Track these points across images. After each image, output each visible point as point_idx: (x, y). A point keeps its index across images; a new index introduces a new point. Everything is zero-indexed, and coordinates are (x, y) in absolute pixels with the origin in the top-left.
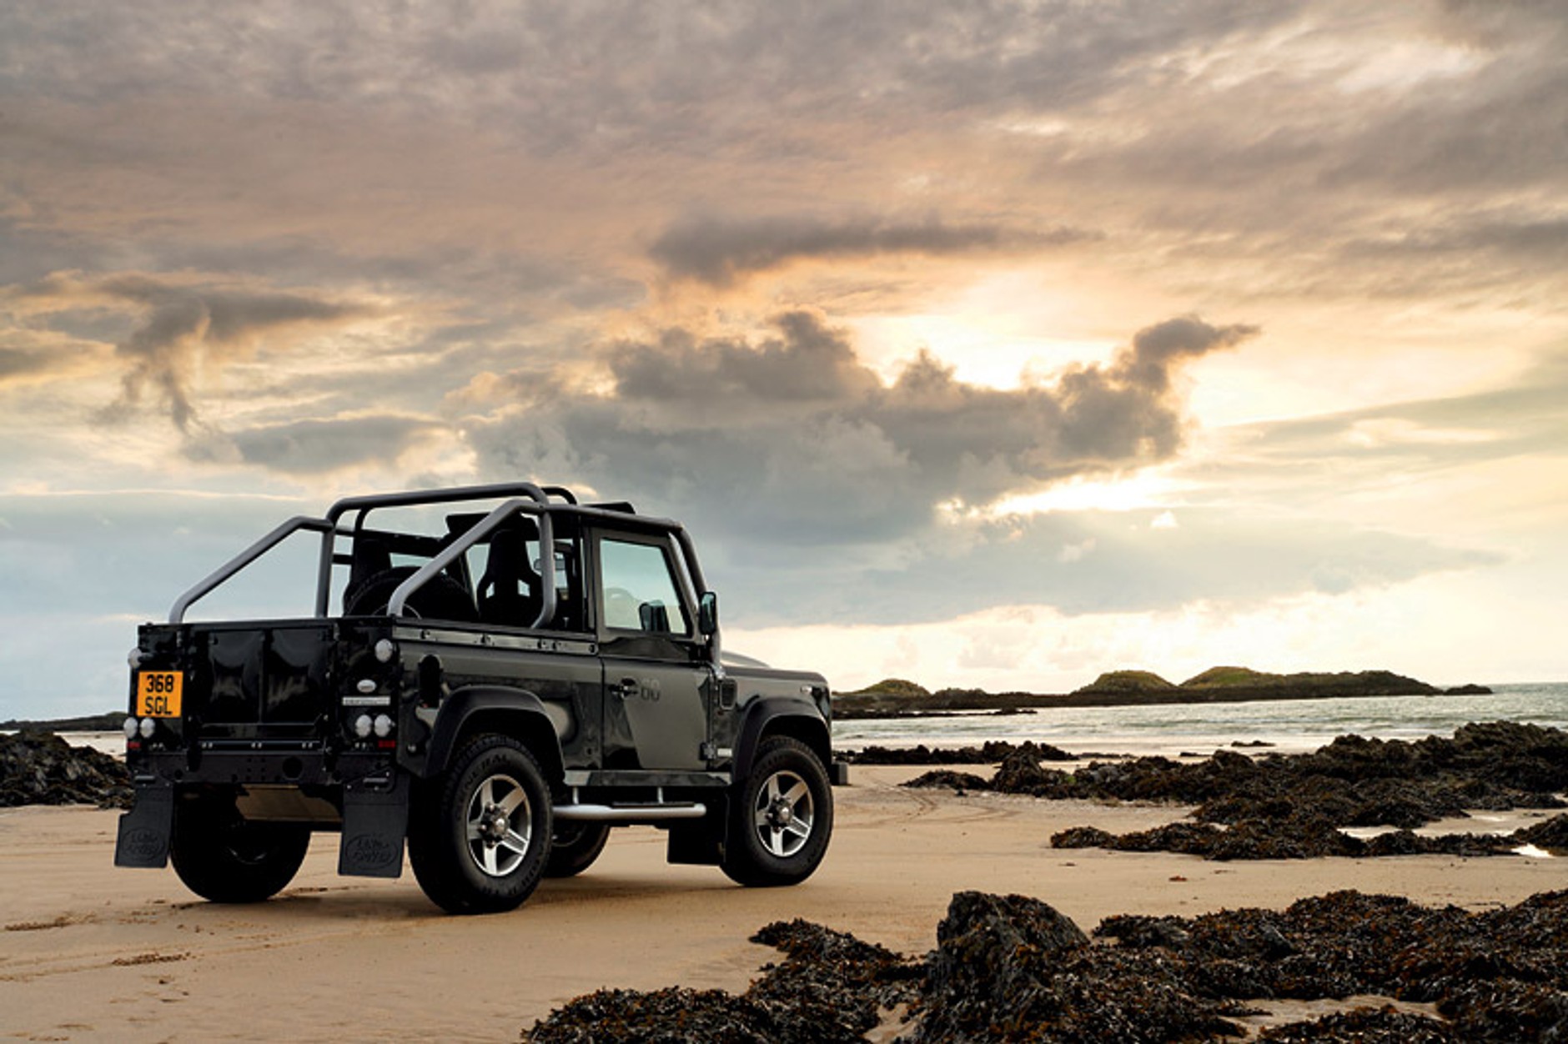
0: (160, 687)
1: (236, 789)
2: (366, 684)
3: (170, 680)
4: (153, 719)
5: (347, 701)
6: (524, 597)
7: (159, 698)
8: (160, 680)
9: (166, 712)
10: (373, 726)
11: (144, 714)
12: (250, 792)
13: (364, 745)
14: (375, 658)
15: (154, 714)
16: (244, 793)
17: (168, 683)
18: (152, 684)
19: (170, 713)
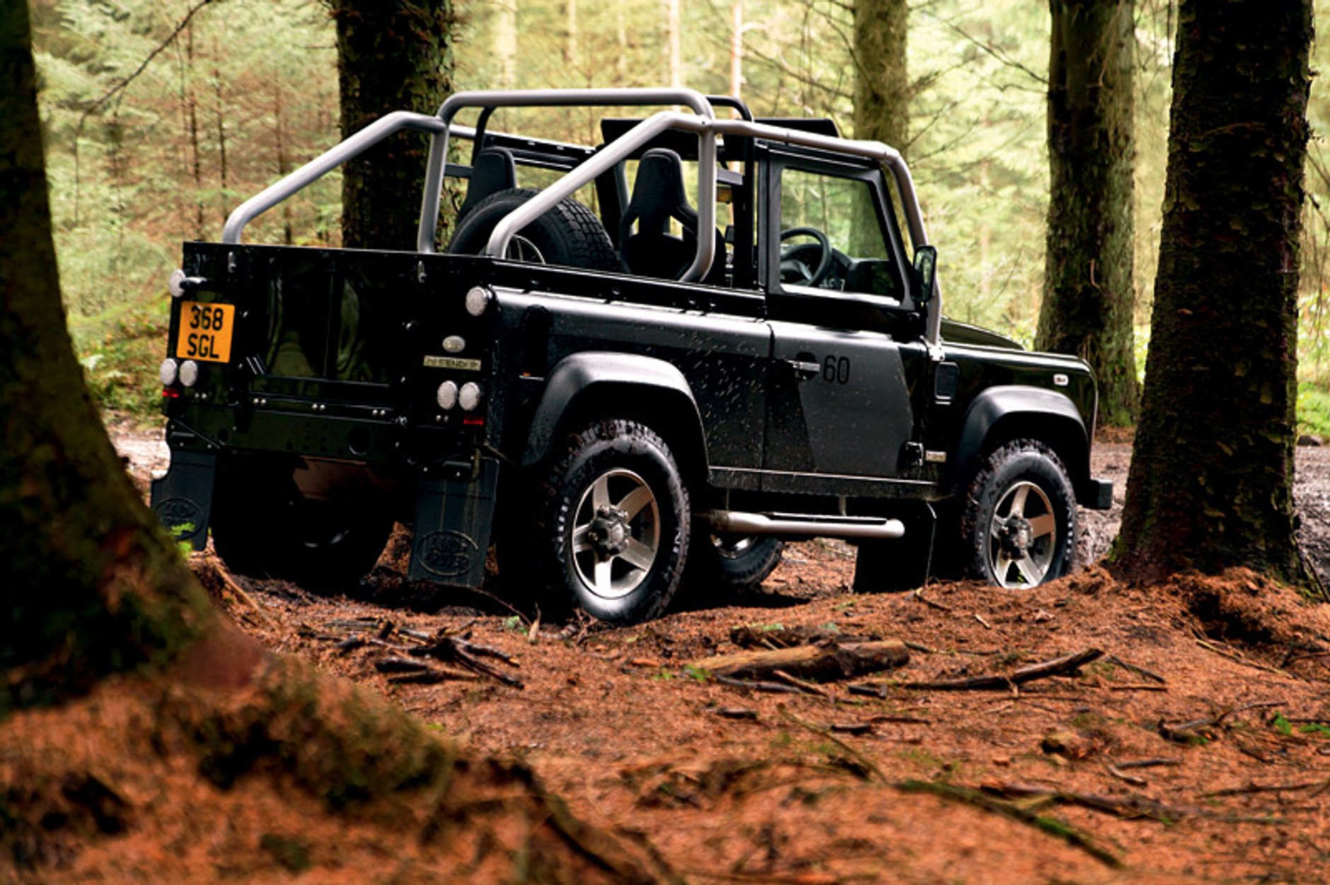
0: (206, 322)
1: (293, 461)
2: (453, 342)
3: (218, 315)
4: (197, 362)
5: (430, 361)
6: (675, 241)
7: (205, 337)
8: (207, 314)
9: (212, 356)
10: (458, 395)
11: (186, 356)
12: (311, 464)
13: (446, 418)
14: (466, 310)
15: (197, 357)
16: (305, 467)
17: (216, 319)
18: (196, 317)
19: (217, 356)
